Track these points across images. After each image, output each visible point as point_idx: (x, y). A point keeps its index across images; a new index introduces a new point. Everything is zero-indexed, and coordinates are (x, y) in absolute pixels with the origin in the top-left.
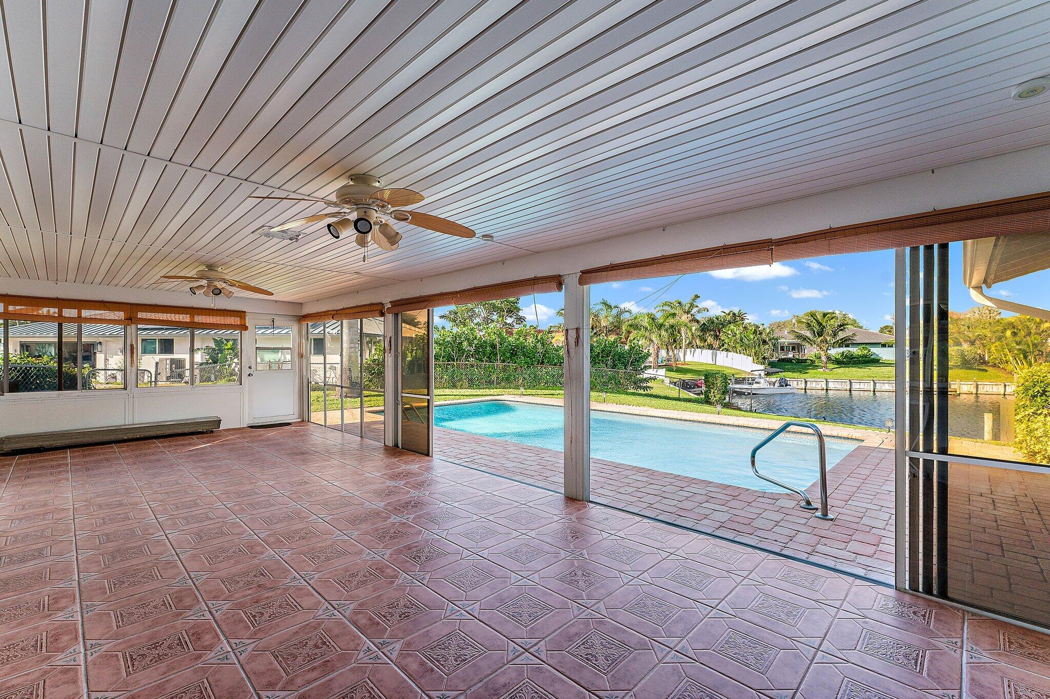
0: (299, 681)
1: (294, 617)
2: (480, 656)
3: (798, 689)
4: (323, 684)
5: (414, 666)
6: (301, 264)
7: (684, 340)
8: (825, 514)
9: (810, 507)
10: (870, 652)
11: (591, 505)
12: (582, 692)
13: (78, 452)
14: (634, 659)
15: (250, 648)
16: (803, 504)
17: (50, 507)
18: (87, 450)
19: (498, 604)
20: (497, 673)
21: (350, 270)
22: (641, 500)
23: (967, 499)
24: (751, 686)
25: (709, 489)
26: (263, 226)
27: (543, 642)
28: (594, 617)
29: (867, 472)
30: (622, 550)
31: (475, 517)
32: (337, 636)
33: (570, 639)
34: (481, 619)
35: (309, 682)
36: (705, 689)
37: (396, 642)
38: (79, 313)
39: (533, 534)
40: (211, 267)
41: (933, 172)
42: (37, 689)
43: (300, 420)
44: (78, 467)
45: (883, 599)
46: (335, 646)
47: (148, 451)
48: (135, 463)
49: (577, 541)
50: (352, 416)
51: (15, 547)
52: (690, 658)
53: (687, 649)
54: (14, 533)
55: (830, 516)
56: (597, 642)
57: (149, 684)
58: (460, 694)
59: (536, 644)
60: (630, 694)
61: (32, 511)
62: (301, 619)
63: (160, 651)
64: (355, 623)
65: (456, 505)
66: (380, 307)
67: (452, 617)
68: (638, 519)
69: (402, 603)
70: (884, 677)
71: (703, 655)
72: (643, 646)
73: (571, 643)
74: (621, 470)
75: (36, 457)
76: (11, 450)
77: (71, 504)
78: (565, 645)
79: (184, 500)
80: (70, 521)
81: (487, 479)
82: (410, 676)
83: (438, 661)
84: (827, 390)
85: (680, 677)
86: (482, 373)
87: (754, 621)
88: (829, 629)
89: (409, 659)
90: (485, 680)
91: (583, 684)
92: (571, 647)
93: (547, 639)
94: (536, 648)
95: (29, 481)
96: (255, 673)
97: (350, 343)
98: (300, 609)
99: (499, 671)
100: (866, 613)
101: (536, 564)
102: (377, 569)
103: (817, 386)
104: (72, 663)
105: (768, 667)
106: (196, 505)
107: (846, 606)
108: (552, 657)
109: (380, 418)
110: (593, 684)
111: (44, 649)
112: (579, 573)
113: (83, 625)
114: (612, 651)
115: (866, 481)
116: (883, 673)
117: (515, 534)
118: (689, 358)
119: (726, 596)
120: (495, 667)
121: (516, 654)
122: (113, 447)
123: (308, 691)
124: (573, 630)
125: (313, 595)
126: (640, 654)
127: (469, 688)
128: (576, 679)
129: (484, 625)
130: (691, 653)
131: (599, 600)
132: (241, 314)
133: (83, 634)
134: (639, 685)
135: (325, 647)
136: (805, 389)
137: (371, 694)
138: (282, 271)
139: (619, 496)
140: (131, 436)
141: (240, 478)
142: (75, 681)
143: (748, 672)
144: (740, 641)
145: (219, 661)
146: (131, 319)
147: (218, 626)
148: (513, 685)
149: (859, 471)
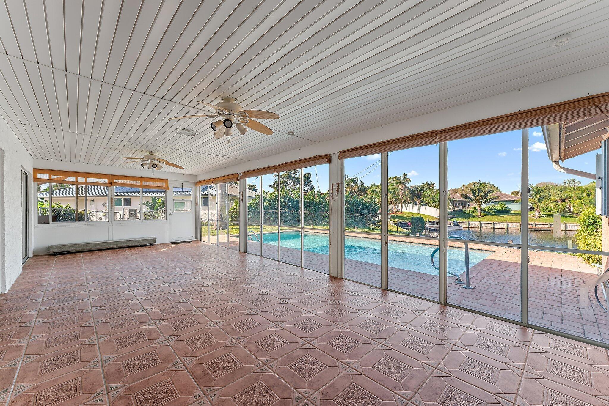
0: (198, 353)
1: (195, 326)
2: (285, 344)
3: (442, 361)
4: (210, 354)
5: (253, 348)
6: (197, 150)
7: (401, 199)
8: (468, 285)
9: (461, 283)
10: (481, 347)
11: (345, 280)
12: (334, 360)
13: (86, 254)
14: (361, 347)
15: (175, 339)
16: (457, 281)
17: (75, 279)
18: (91, 253)
19: (295, 323)
20: (293, 352)
21: (221, 154)
22: (372, 279)
23: (547, 280)
24: (418, 360)
25: (408, 274)
26: (178, 128)
27: (316, 339)
28: (343, 329)
29: (494, 267)
30: (359, 301)
31: (285, 285)
32: (216, 335)
33: (330, 338)
34: (286, 329)
35: (203, 354)
36: (395, 360)
37: (245, 338)
38: (86, 180)
39: (314, 293)
40: (151, 153)
41: (519, 90)
42: (77, 354)
43: (196, 240)
44: (87, 261)
45: (492, 324)
46: (215, 339)
47: (120, 254)
48: (114, 259)
49: (336, 296)
50: (223, 239)
51: (60, 295)
52: (389, 347)
53: (388, 344)
54: (59, 290)
55: (471, 287)
56: (343, 340)
57: (128, 352)
58: (275, 360)
59: (313, 340)
60: (358, 362)
61: (67, 280)
62: (199, 327)
63: (133, 339)
64: (225, 330)
65: (275, 279)
66: (236, 176)
67: (272, 328)
68: (369, 287)
69: (247, 321)
70: (486, 357)
71: (396, 346)
72: (366, 342)
73: (330, 340)
74: (362, 264)
75: (66, 256)
76: (54, 253)
77: (85, 277)
78: (328, 341)
79: (140, 276)
80: (86, 285)
81: (292, 268)
82: (251, 352)
83: (265, 346)
84: (481, 228)
85: (383, 355)
86: (291, 216)
87: (423, 332)
88: (462, 336)
89: (251, 345)
90: (287, 355)
91: (335, 357)
92: (330, 342)
93: (318, 338)
94: (313, 342)
95: (64, 267)
96: (177, 349)
97: (222, 199)
98: (198, 323)
99: (294, 351)
100: (482, 330)
101: (315, 306)
102: (235, 307)
103: (475, 226)
104: (92, 343)
105: (428, 352)
106: (146, 278)
107: (472, 327)
108: (320, 345)
109: (238, 239)
110: (340, 357)
111: (79, 338)
112: (337, 310)
113: (95, 328)
114: (350, 344)
115: (493, 271)
116: (486, 356)
117: (305, 293)
118: (404, 210)
119: (410, 321)
120: (292, 349)
121: (303, 344)
122: (103, 252)
123: (203, 357)
124: (332, 335)
125: (204, 318)
126: (364, 345)
127: (280, 357)
128: (332, 355)
129: (288, 332)
130: (390, 345)
131: (346, 322)
132: (166, 181)
133: (96, 332)
134: (363, 358)
135: (210, 339)
136: (468, 228)
137: (232, 359)
138: (187, 155)
139: (360, 277)
140: (111, 246)
141: (167, 266)
142: (94, 351)
143: (417, 354)
144: (415, 340)
145: (161, 344)
146: (111, 183)
147: (159, 330)
148: (300, 357)
149: (490, 266)
